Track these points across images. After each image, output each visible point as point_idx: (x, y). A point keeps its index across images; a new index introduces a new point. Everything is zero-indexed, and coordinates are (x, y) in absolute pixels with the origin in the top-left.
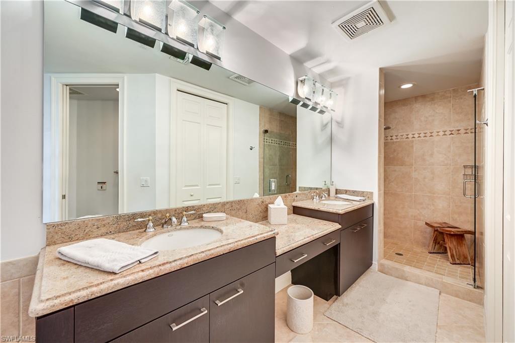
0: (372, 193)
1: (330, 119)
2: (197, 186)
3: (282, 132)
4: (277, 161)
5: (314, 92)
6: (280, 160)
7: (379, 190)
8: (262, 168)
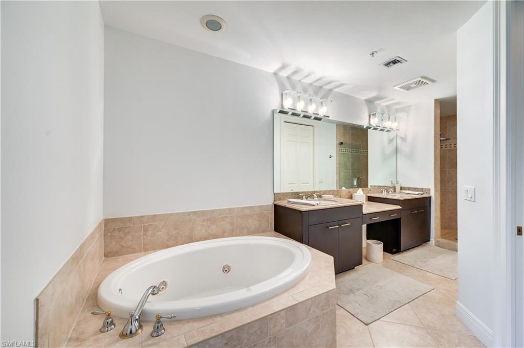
0: (429, 190)
1: (395, 135)
2: (295, 184)
3: (354, 143)
4: (349, 165)
5: (382, 120)
6: (353, 165)
7: (435, 187)
8: (338, 172)
